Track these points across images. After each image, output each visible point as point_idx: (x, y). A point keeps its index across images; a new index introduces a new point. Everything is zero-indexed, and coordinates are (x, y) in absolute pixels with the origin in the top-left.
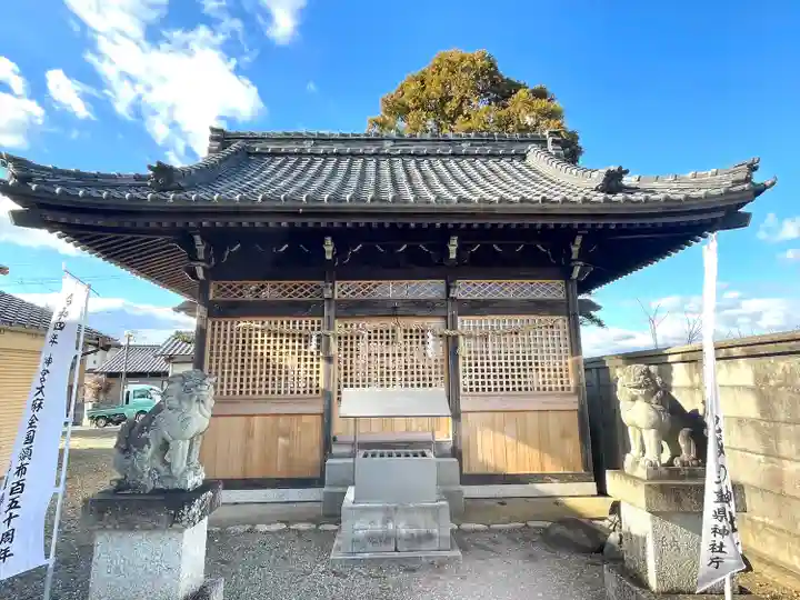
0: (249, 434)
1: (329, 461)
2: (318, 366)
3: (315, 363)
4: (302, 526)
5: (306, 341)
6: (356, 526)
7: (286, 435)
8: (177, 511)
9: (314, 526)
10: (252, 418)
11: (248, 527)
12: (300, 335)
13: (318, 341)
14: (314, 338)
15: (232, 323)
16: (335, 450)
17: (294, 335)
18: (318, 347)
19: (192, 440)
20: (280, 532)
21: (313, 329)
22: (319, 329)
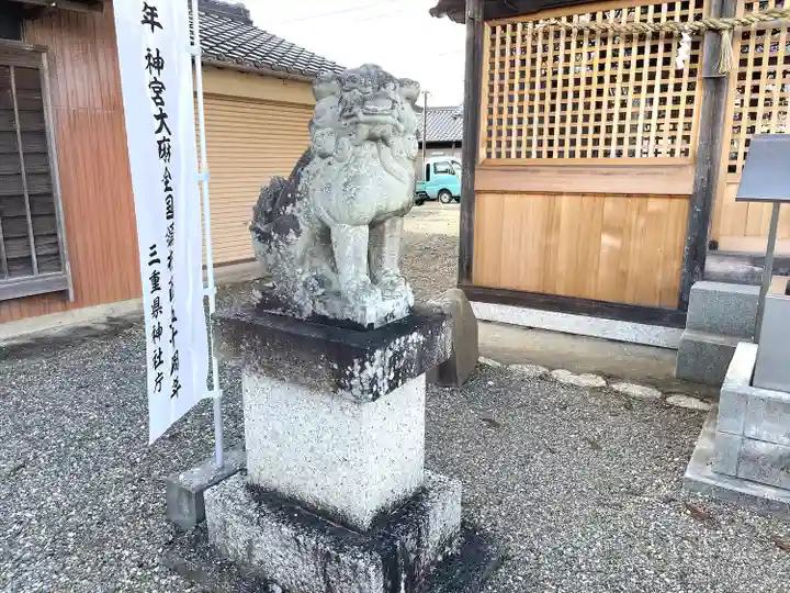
0: (551, 224)
1: (699, 285)
2: (690, 99)
3: (684, 93)
4: (636, 390)
5: (668, 48)
6: (752, 432)
7: (615, 231)
8: (343, 366)
9: (657, 394)
10: (558, 198)
11: (542, 370)
12: (656, 35)
13: (695, 45)
14: (687, 38)
15: (524, 27)
16: (712, 265)
17: (642, 37)
18: (694, 59)
19: (375, 225)
20: (594, 389)
21: (684, 18)
22: (698, 17)
